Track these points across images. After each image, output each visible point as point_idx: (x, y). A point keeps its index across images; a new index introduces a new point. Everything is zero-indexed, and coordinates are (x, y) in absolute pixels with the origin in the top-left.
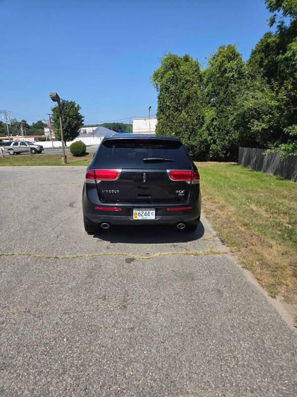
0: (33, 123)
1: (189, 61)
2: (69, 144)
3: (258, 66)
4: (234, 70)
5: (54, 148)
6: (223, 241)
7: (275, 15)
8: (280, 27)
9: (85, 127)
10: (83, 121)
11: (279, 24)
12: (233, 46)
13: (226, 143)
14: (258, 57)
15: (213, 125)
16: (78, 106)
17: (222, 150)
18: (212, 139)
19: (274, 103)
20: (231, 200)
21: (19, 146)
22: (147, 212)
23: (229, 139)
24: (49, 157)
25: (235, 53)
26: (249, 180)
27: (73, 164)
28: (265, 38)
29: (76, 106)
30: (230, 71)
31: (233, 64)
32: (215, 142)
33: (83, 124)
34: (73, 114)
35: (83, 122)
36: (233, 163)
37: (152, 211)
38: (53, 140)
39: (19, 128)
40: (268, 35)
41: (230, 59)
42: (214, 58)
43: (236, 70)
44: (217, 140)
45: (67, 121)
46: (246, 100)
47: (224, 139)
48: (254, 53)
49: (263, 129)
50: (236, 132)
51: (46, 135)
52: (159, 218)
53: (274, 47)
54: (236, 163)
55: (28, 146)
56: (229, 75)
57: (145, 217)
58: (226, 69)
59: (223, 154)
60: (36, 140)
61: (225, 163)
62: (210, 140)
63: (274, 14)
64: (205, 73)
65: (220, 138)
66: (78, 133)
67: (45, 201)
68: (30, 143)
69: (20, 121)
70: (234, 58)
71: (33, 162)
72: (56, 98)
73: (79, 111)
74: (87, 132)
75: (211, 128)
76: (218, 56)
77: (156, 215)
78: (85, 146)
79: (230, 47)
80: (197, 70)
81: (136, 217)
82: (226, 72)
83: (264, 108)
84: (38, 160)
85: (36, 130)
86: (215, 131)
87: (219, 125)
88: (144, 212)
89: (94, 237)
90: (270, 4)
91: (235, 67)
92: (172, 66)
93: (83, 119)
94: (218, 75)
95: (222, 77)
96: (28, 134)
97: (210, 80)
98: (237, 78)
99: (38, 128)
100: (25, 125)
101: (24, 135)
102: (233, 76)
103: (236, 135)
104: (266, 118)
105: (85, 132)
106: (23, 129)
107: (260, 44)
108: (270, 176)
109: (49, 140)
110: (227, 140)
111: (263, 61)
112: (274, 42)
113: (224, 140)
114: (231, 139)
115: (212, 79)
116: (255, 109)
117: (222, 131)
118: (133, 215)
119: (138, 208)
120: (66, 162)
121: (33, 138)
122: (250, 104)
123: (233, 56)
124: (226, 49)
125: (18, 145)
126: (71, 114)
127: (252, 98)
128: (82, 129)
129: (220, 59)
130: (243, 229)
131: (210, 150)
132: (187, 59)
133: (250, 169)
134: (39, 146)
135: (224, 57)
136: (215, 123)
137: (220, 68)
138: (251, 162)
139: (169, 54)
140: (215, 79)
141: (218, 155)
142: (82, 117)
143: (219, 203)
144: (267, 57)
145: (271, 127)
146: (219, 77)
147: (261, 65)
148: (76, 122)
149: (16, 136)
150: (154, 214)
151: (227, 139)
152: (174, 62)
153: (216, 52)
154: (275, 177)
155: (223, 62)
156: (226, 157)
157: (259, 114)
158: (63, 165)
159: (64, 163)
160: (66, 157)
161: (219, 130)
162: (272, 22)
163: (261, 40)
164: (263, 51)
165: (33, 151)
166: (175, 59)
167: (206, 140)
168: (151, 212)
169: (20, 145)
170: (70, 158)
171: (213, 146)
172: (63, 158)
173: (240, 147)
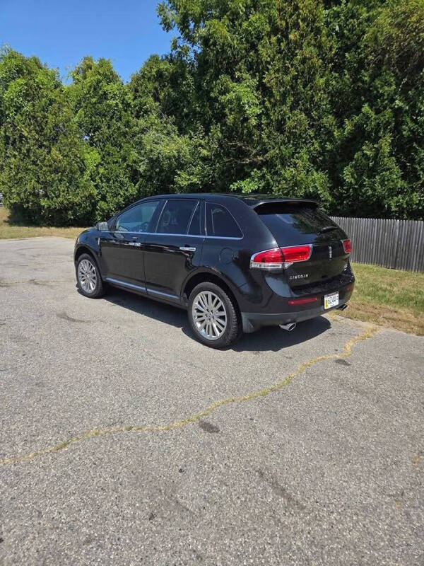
4: (117, 97)
12: (107, 60)
13: (121, 199)
15: (99, 173)
18: (99, 193)
23: (124, 194)
25: (113, 72)
28: (152, 61)
30: (111, 98)
31: (114, 88)
32: (104, 198)
37: (337, 295)
41: (108, 79)
42: (78, 72)
43: (119, 98)
44: (108, 195)
49: (191, 184)
56: (112, 102)
57: (332, 304)
58: (105, 93)
62: (97, 195)
65: (111, 192)
70: (113, 79)
75: (97, 178)
79: (103, 62)
80: (59, 86)
81: (327, 306)
82: (107, 98)
86: (102, 182)
87: (107, 173)
91: (117, 93)
94: (94, 100)
95: (101, 103)
97: (80, 104)
98: (122, 109)
102: (117, 105)
110: (121, 196)
111: (158, 93)
113: (117, 195)
114: (128, 194)
117: (113, 183)
118: (324, 305)
131: (97, 210)
132: (37, 64)
136: (101, 170)
137: (95, 90)
144: (162, 88)
146: (96, 103)
150: (338, 298)
151: (122, 193)
152: (23, 66)
153: (80, 63)
155: (99, 82)
161: (108, 181)
167: (91, 196)
171: (102, 204)
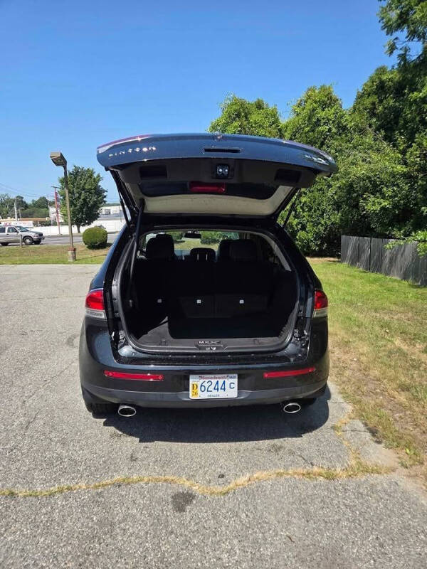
0: (33, 201)
1: (263, 109)
2: (83, 229)
3: (368, 115)
4: (331, 122)
5: (61, 236)
6: (373, 432)
7: (396, 38)
8: (403, 57)
9: (109, 205)
10: (105, 197)
11: (402, 52)
12: (328, 86)
13: (322, 229)
14: (368, 102)
15: (300, 202)
16: (99, 176)
17: (315, 239)
18: (299, 223)
19: (400, 168)
20: (355, 329)
21: (6, 232)
22: (221, 382)
23: (326, 223)
24: (50, 250)
25: (331, 97)
26: (368, 289)
27: (86, 261)
28: (377, 74)
29: (95, 176)
30: (324, 123)
31: (329, 113)
32: (304, 228)
33: (105, 202)
34: (90, 187)
35: (105, 199)
36: (332, 259)
37: (232, 380)
38: (62, 224)
39: (11, 207)
40: (382, 70)
41: (324, 105)
42: (300, 104)
43: (333, 122)
44: (308, 225)
45: (82, 198)
46: (354, 164)
47: (317, 224)
48: (360, 97)
49: (383, 209)
50: (336, 212)
51: (52, 216)
52: (246, 394)
53: (390, 87)
54: (337, 260)
55: (20, 233)
56: (325, 128)
57: (215, 393)
58: (318, 120)
59: (317, 245)
60: (35, 224)
61: (321, 259)
62: (297, 225)
63: (393, 37)
64: (287, 127)
65: (312, 221)
66: (98, 214)
67: (24, 334)
68: (24, 228)
69: (13, 197)
70: (330, 104)
71: (25, 258)
72: (60, 161)
73: (100, 184)
74: (111, 213)
75: (298, 208)
76: (306, 102)
77: (240, 388)
78: (106, 234)
79: (323, 88)
80: (276, 122)
81: (196, 394)
82: (319, 125)
83: (383, 176)
84: (32, 254)
85: (37, 210)
86: (304, 211)
87: (310, 202)
88: (214, 381)
89: (105, 424)
90: (387, 23)
91: (332, 117)
92: (238, 115)
93: (105, 194)
94: (307, 129)
95: (313, 131)
96: (24, 216)
97: (295, 135)
98: (336, 134)
99: (40, 207)
100: (21, 203)
101: (18, 217)
102: (330, 130)
103: (336, 217)
104: (388, 191)
105: (108, 213)
106: (18, 208)
107: (370, 84)
108: (395, 280)
109: (55, 224)
110: (322, 225)
111: (375, 108)
112: (391, 80)
114: (329, 223)
115: (298, 135)
116: (369, 178)
117: (315, 211)
118: (188, 390)
119: (201, 373)
120: (74, 258)
121: (31, 222)
122: (360, 170)
123: (328, 101)
124: (317, 91)
125: (4, 232)
126: (87, 187)
127: (363, 161)
128: (103, 210)
129: (309, 106)
130: (402, 398)
131: (297, 240)
132: (259, 106)
133: (361, 269)
134: (36, 233)
135: (316, 102)
137: (309, 118)
138: (362, 258)
139: (234, 97)
140: (303, 135)
141: (309, 247)
142: (104, 191)
143: (336, 335)
144: (381, 101)
145: (396, 206)
146: (309, 131)
147: (372, 113)
148: (94, 198)
149: (6, 218)
150: (236, 386)
151: (323, 223)
152: (241, 110)
153: (303, 95)
154: (406, 283)
155: (314, 110)
156: (321, 250)
157: (375, 185)
158: (69, 263)
159: (71, 260)
160: (75, 250)
161: (310, 210)
162: (392, 48)
163: (371, 78)
164: (375, 93)
165: (28, 241)
166: (242, 105)
168: (228, 381)
169: (9, 231)
170: (82, 251)
171: (301, 234)
172: (70, 253)
173: (344, 236)
